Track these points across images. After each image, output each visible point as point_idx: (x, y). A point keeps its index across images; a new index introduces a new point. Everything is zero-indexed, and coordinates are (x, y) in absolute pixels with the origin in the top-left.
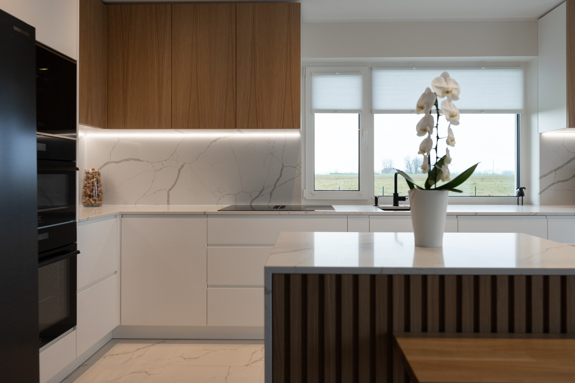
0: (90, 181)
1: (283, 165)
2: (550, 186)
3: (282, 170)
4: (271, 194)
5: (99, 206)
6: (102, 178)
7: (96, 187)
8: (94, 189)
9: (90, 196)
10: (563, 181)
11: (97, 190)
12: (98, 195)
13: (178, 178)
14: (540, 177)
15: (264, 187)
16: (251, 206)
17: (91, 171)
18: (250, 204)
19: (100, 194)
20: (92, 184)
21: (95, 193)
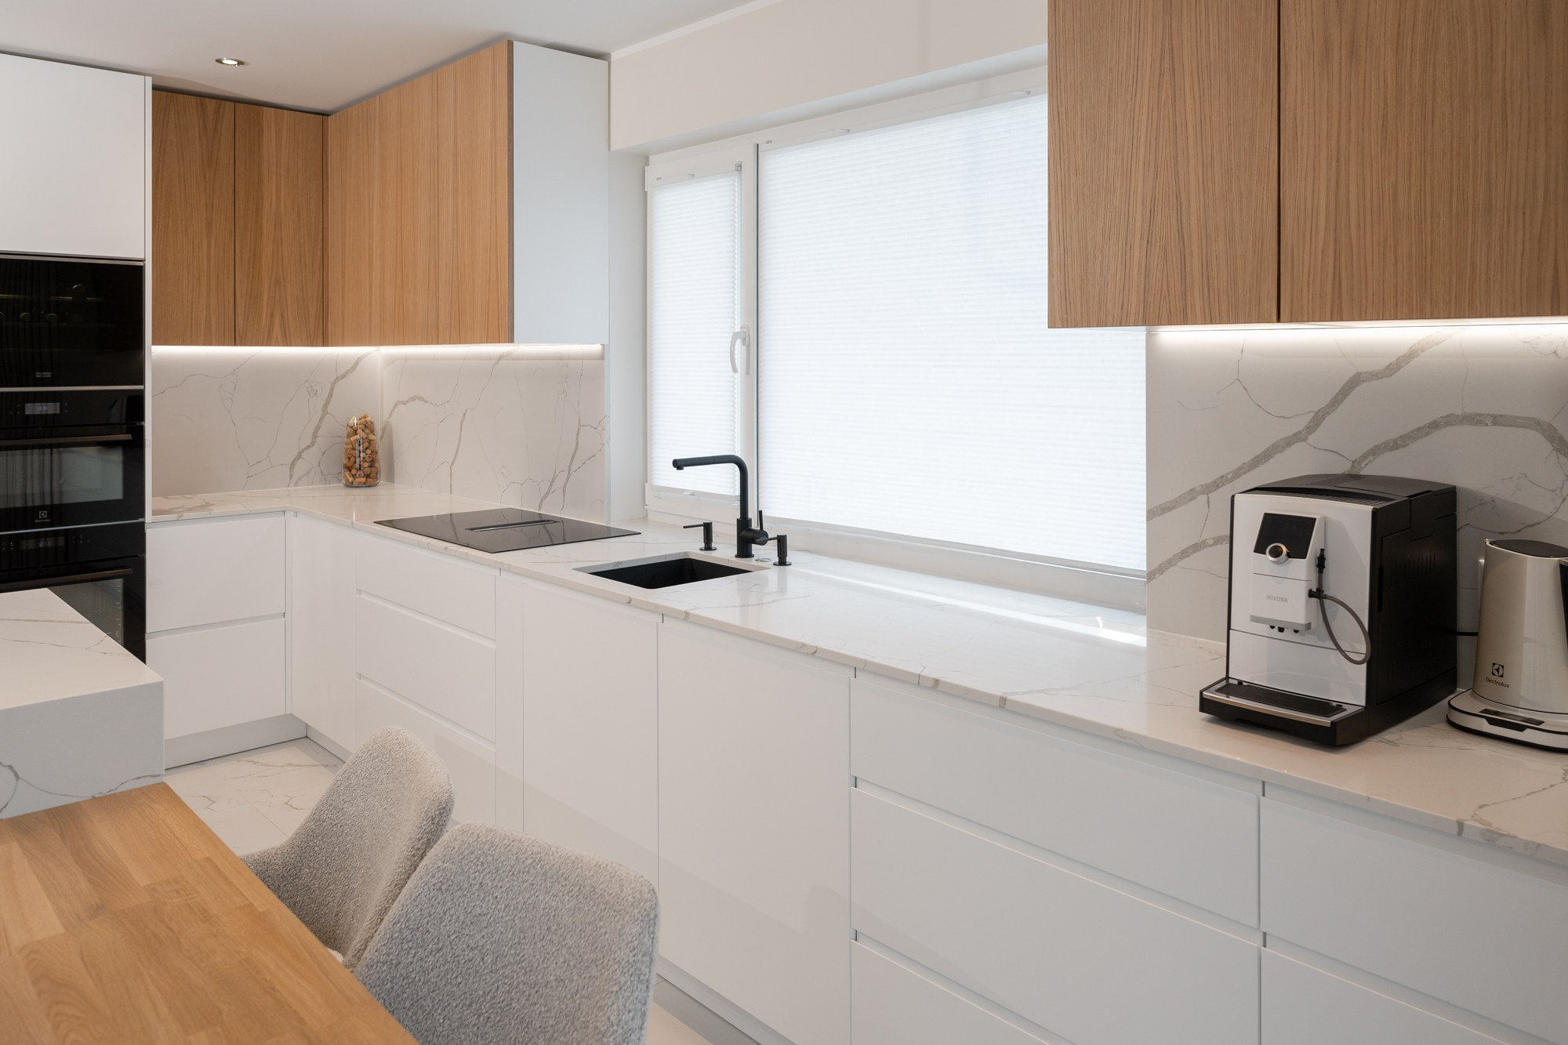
1: (580, 420)
2: (1185, 554)
3: (578, 432)
4: (564, 491)
13: (460, 440)
14: (1148, 512)
15: (554, 472)
17: (354, 421)
18: (539, 508)
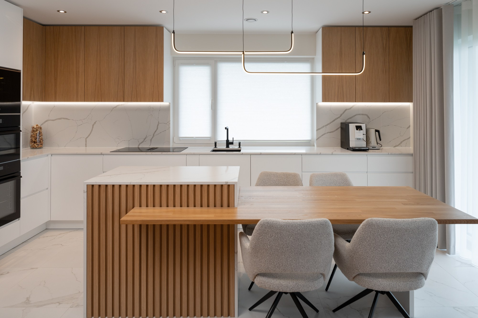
0: (35, 133)
1: (159, 122)
2: (322, 135)
3: (158, 125)
4: (151, 140)
5: (40, 148)
6: (43, 131)
7: (39, 137)
8: (37, 138)
9: (35, 142)
10: (331, 132)
11: (40, 138)
12: (40, 141)
13: (92, 130)
14: (317, 130)
15: (146, 136)
16: (138, 148)
17: (35, 127)
18: (138, 146)
19: (41, 141)
20: (36, 135)
21: (38, 140)
